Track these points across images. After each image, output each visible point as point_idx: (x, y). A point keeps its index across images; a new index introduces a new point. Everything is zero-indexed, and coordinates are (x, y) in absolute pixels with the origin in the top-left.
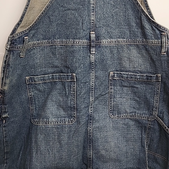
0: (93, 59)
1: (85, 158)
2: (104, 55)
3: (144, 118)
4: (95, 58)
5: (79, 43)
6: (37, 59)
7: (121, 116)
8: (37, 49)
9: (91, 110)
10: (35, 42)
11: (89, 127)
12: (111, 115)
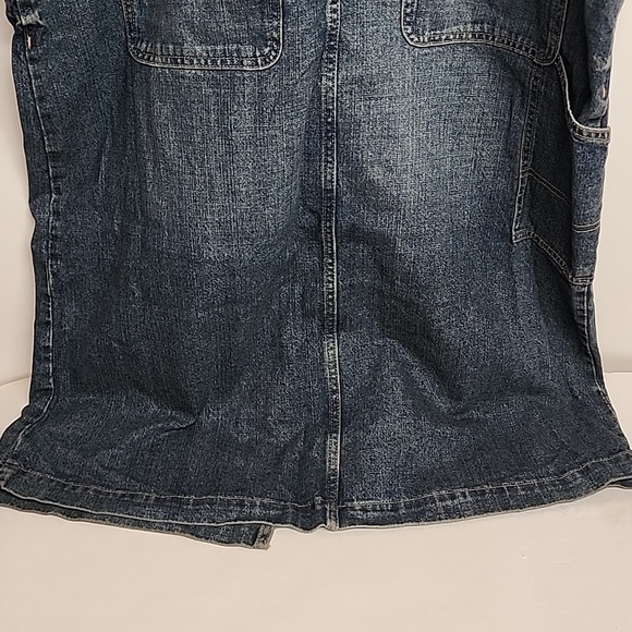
1: (312, 192)
3: (520, 47)
7: (444, 37)
9: (335, 11)
11: (324, 78)
12: (409, 31)
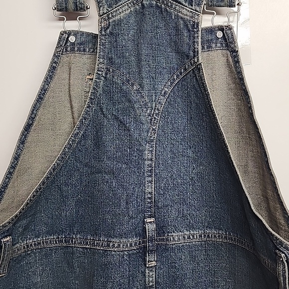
0: (151, 279)
2: (175, 267)
4: (157, 276)
5: (119, 246)
6: (35, 274)
8: (35, 254)
10: (31, 241)
